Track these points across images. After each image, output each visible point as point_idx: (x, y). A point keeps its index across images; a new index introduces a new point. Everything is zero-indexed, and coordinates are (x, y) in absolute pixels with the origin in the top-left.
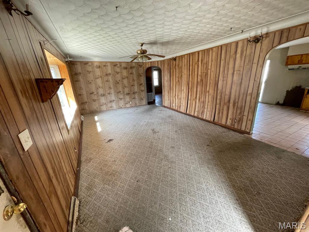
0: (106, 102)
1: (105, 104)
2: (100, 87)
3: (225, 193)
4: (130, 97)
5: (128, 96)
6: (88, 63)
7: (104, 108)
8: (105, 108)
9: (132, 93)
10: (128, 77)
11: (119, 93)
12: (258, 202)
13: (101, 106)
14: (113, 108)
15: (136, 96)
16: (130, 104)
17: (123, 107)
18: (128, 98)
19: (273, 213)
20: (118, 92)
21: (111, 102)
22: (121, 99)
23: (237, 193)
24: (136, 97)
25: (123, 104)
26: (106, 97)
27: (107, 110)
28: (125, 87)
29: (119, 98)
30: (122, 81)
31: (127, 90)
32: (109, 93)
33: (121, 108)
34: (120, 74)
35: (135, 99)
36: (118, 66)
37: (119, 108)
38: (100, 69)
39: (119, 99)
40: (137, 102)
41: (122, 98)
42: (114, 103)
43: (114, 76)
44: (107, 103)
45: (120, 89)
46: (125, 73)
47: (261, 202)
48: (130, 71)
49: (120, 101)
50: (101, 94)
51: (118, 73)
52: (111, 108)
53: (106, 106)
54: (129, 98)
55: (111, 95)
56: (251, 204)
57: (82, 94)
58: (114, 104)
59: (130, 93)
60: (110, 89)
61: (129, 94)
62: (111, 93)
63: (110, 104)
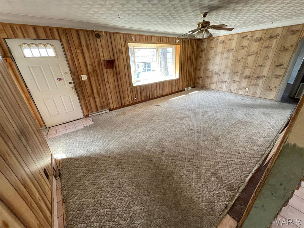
0: (217, 81)
1: (216, 83)
2: (216, 64)
3: (97, 151)
4: (249, 82)
5: (247, 80)
6: (213, 39)
7: (213, 86)
8: (215, 87)
9: (255, 76)
10: (258, 53)
11: (236, 74)
12: (83, 167)
13: (212, 84)
14: (222, 90)
15: (261, 82)
16: (245, 92)
17: (233, 92)
18: (245, 83)
19: (73, 171)
20: (234, 73)
21: (222, 82)
22: (235, 82)
23: (94, 158)
24: (260, 85)
25: (235, 88)
26: (219, 76)
27: (216, 90)
28: (246, 67)
29: (233, 79)
30: (246, 59)
31: (247, 72)
32: (224, 72)
33: (232, 92)
34: (246, 48)
35: (256, 87)
36: (249, 37)
37: (229, 91)
38: (223, 45)
39: (232, 81)
40: (258, 92)
41: (237, 81)
42: (225, 84)
43: (237, 51)
44: (217, 83)
45: (239, 69)
46: (255, 47)
47: (83, 168)
48: (267, 43)
49: (233, 83)
50: (216, 72)
51: (243, 47)
52: (220, 89)
53: (216, 85)
54: (247, 82)
55: (225, 75)
56: (84, 163)
57: (200, 69)
58: (224, 86)
59: (251, 76)
60: (227, 68)
61: (249, 77)
62: (226, 73)
63: (221, 84)
